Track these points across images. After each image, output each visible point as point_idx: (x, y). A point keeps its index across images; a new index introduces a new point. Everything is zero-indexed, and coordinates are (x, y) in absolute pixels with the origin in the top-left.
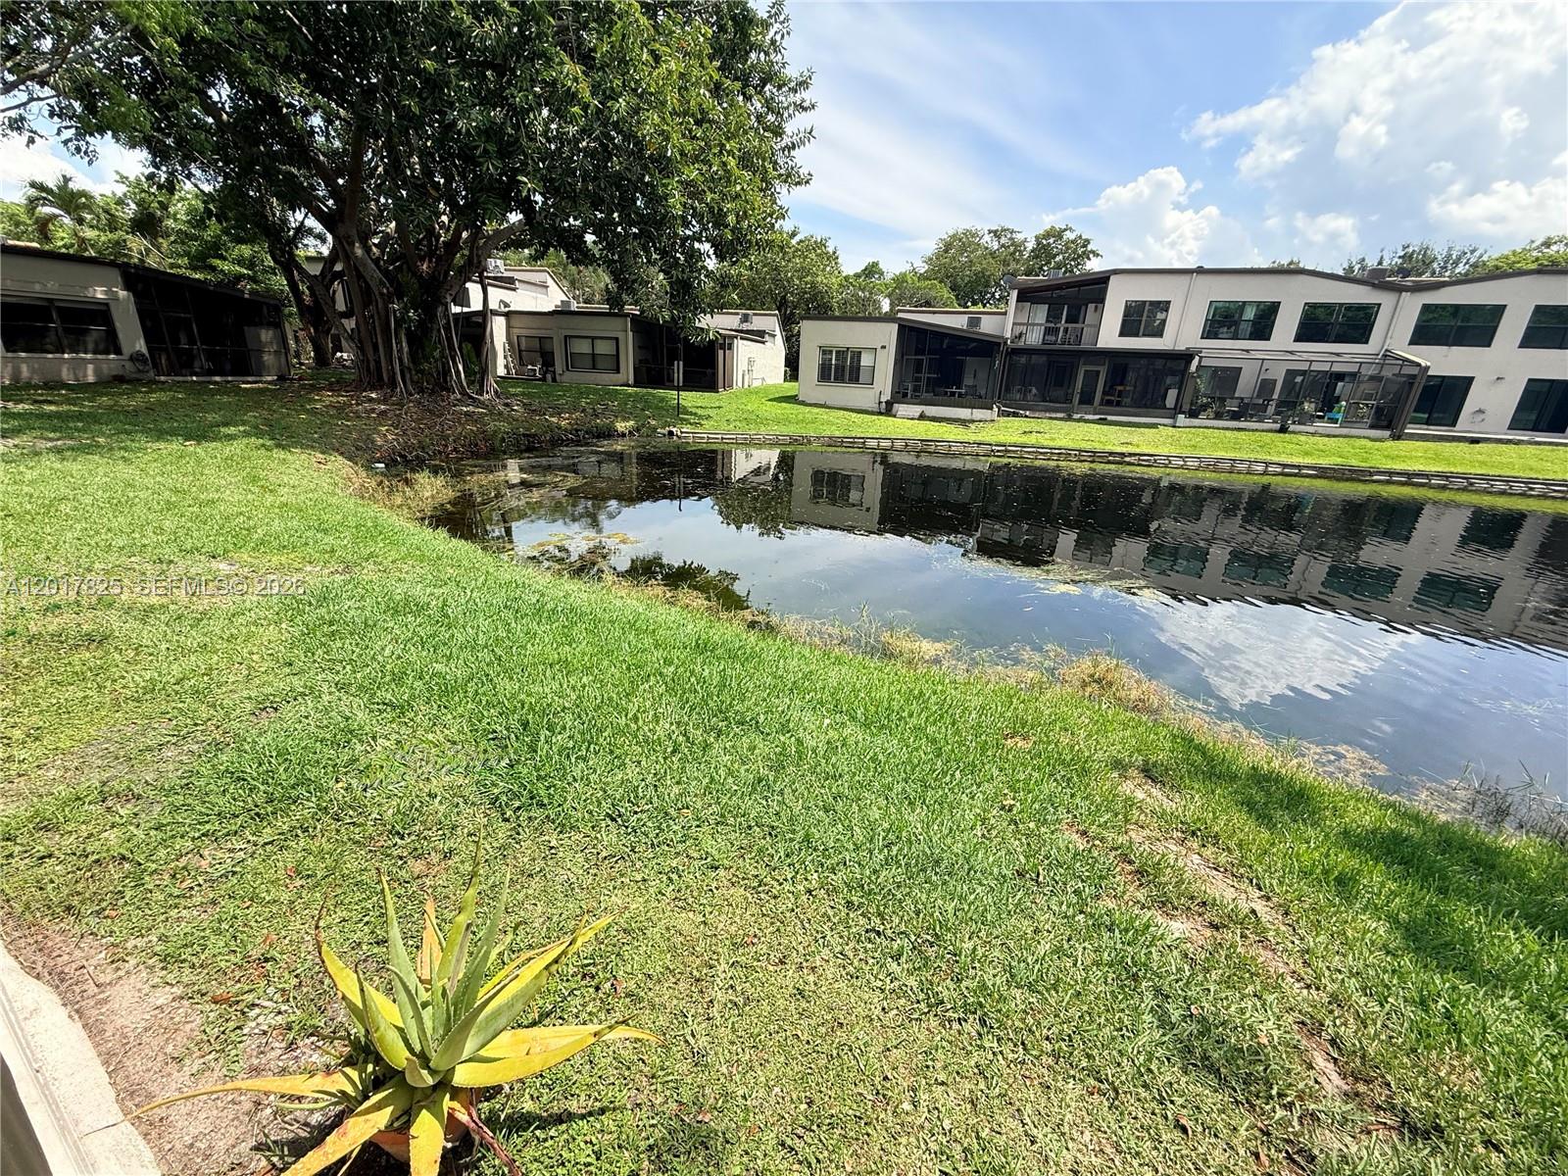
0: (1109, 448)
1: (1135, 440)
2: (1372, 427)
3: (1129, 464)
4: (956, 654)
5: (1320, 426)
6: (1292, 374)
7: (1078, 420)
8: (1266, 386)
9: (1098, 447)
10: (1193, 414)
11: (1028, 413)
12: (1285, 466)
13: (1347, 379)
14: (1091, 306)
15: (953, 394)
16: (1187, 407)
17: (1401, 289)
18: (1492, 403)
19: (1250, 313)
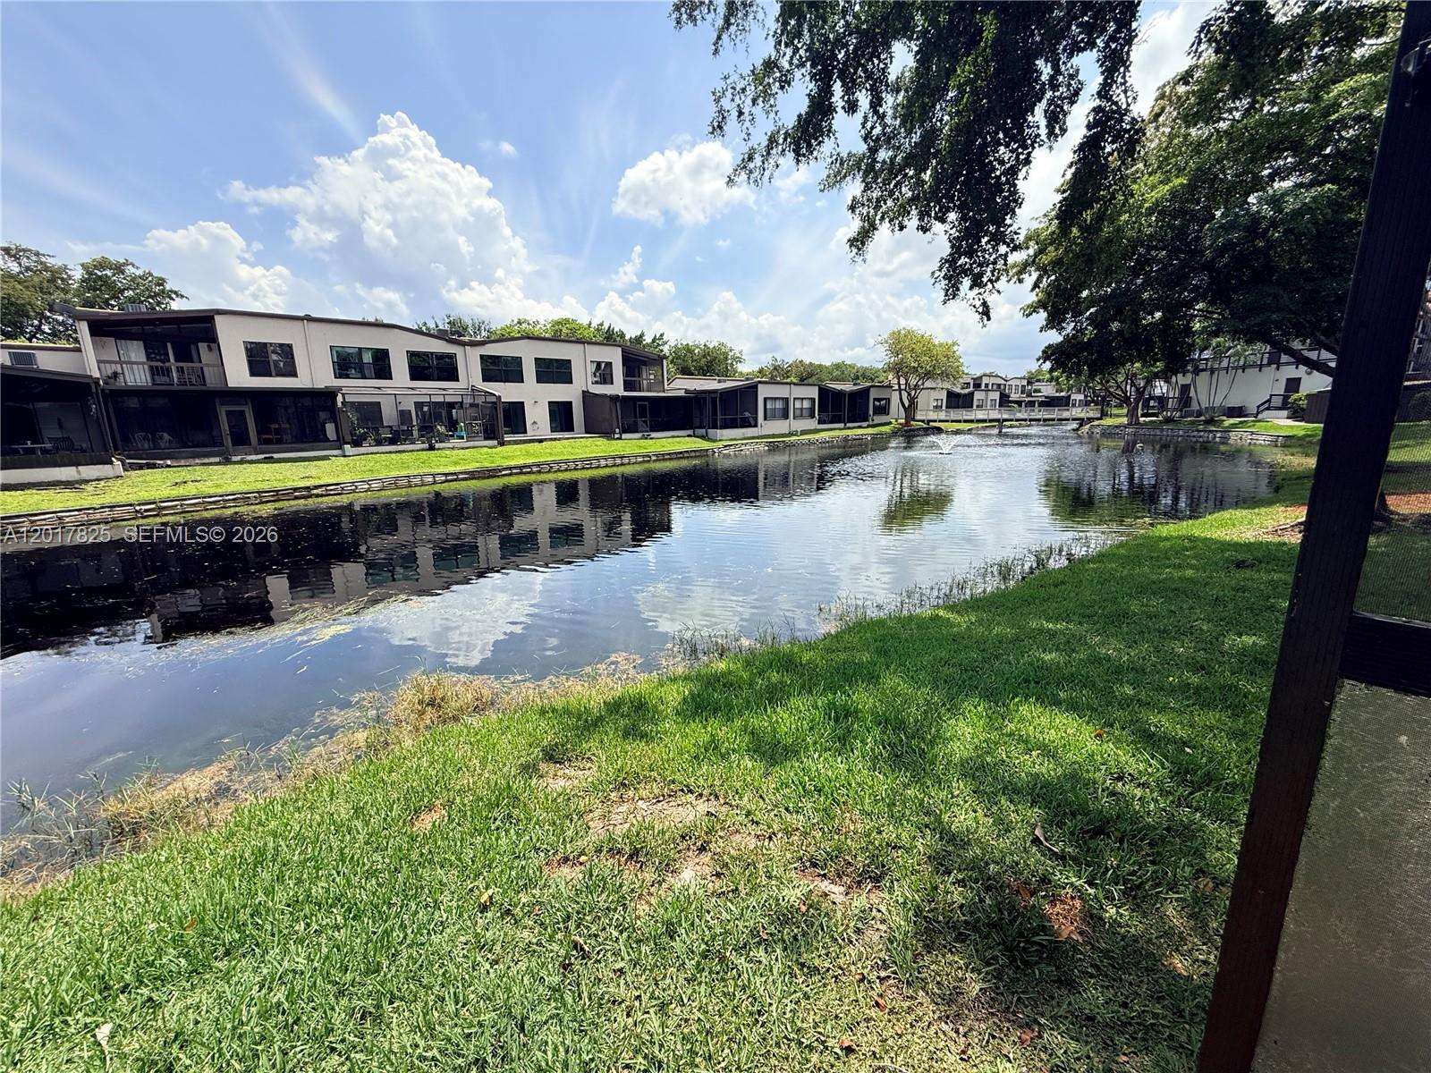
0: (290, 484)
1: (314, 473)
2: (486, 439)
3: (317, 496)
4: (247, 766)
5: (454, 442)
6: (419, 405)
7: (241, 462)
8: (404, 416)
9: (279, 486)
10: (357, 444)
11: (169, 462)
12: (446, 475)
13: (456, 406)
14: (203, 346)
15: (32, 451)
16: (348, 438)
17: (464, 344)
18: (538, 417)
19: (367, 358)
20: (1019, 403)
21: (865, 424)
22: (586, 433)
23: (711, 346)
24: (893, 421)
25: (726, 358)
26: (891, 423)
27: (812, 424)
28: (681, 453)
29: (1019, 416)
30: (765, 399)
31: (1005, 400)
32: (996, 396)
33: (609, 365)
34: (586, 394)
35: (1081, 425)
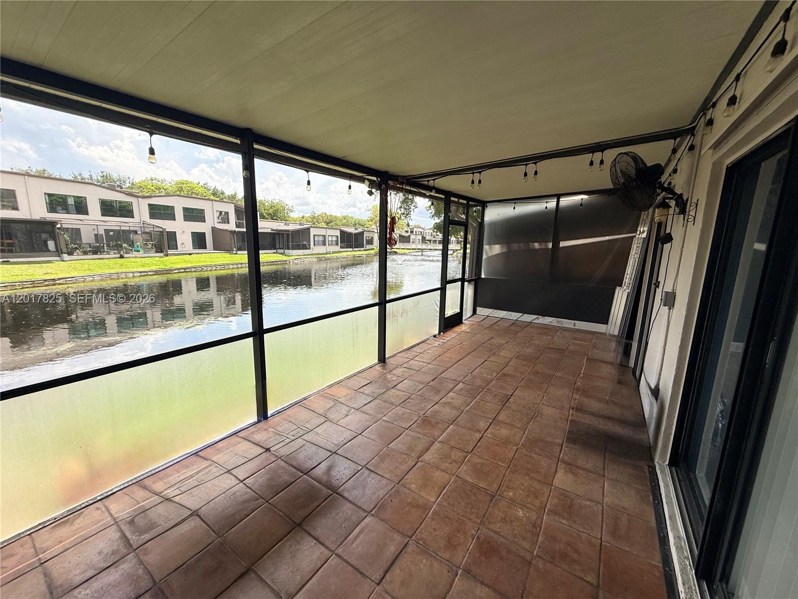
1: (50, 271)
2: (156, 252)
3: (60, 284)
5: (136, 254)
6: (107, 231)
8: (98, 237)
9: (29, 278)
10: (71, 254)
12: (140, 272)
13: (133, 233)
16: (65, 250)
17: (138, 197)
18: (185, 240)
19: (71, 201)
20: (430, 241)
21: (362, 249)
22: (214, 250)
23: (275, 202)
24: (375, 248)
25: (284, 210)
26: (374, 249)
27: (337, 248)
28: (273, 262)
29: (430, 247)
30: (314, 235)
31: (424, 240)
32: (420, 237)
33: (227, 213)
34: (214, 229)
35: (454, 252)
